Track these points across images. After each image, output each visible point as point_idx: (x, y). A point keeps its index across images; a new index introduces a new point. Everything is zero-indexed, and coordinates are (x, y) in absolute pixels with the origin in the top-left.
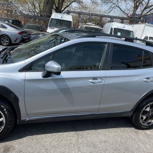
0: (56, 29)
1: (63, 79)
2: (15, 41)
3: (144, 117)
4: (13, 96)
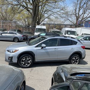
0: (39, 33)
1: (46, 49)
2: (21, 40)
3: (73, 62)
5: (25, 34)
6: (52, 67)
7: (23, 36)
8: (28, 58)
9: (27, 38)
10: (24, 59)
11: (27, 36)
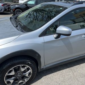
2: (1, 11)
4: (37, 55)
5: (6, 2)
6: (72, 68)
7: (3, 5)
8: (23, 67)
9: (9, 8)
10: (13, 73)
11: (9, 6)
